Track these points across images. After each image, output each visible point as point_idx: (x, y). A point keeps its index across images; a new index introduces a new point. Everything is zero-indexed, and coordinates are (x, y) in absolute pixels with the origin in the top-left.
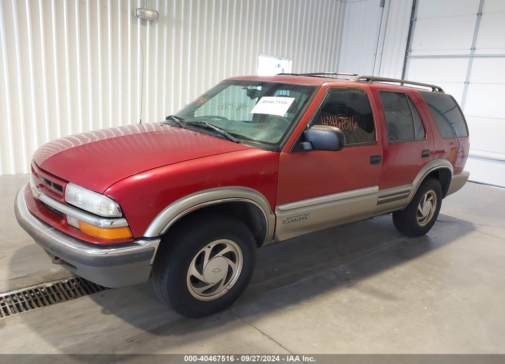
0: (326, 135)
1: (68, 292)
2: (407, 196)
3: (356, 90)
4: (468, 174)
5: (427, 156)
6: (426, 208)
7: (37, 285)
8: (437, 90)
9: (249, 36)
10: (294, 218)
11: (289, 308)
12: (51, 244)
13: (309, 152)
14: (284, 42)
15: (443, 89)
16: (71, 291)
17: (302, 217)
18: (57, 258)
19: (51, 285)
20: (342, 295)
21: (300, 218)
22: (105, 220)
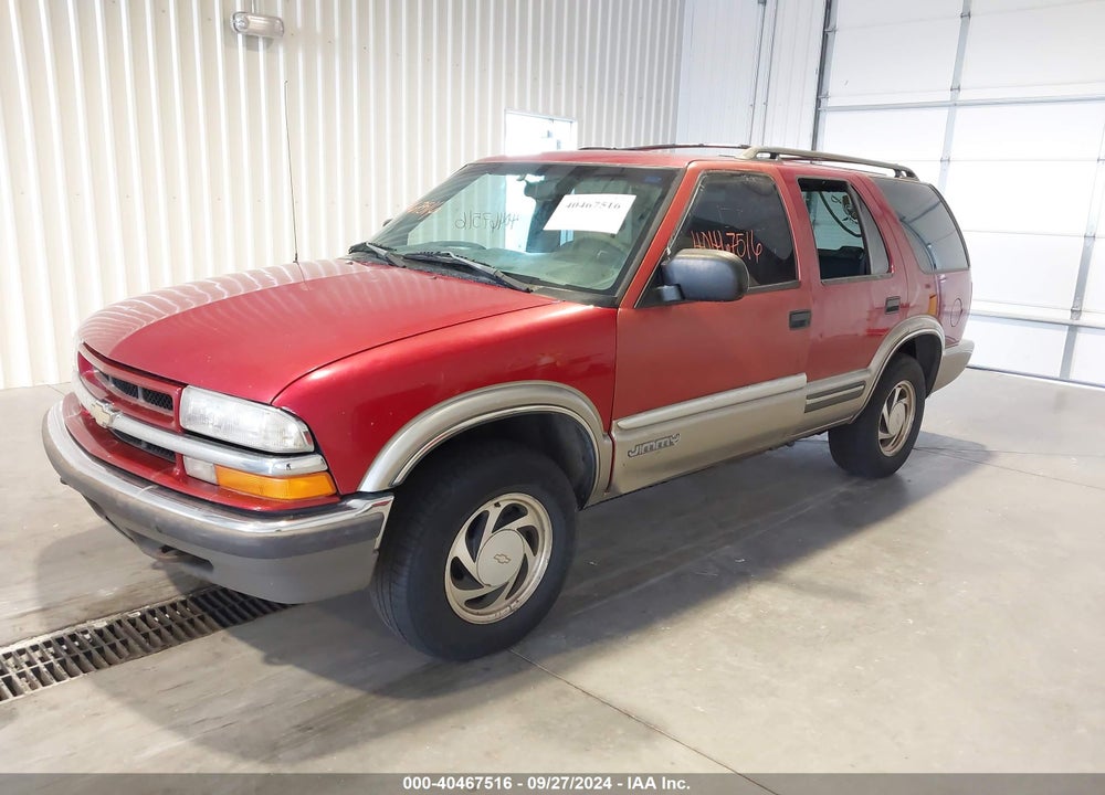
0: (709, 268)
1: (146, 636)
2: (859, 394)
3: (754, 176)
4: (971, 345)
5: (895, 309)
6: (896, 417)
7: (74, 625)
8: (904, 173)
9: (483, 71)
10: (648, 445)
11: (631, 638)
12: (157, 519)
13: (674, 308)
14: (558, 83)
15: (914, 172)
16: (152, 635)
17: (663, 441)
18: (166, 549)
19: (106, 624)
20: (737, 607)
21: (660, 444)
22: (274, 460)
